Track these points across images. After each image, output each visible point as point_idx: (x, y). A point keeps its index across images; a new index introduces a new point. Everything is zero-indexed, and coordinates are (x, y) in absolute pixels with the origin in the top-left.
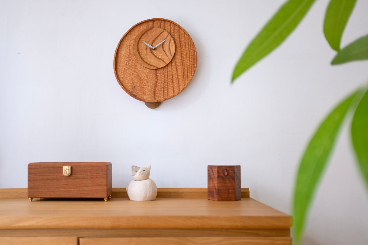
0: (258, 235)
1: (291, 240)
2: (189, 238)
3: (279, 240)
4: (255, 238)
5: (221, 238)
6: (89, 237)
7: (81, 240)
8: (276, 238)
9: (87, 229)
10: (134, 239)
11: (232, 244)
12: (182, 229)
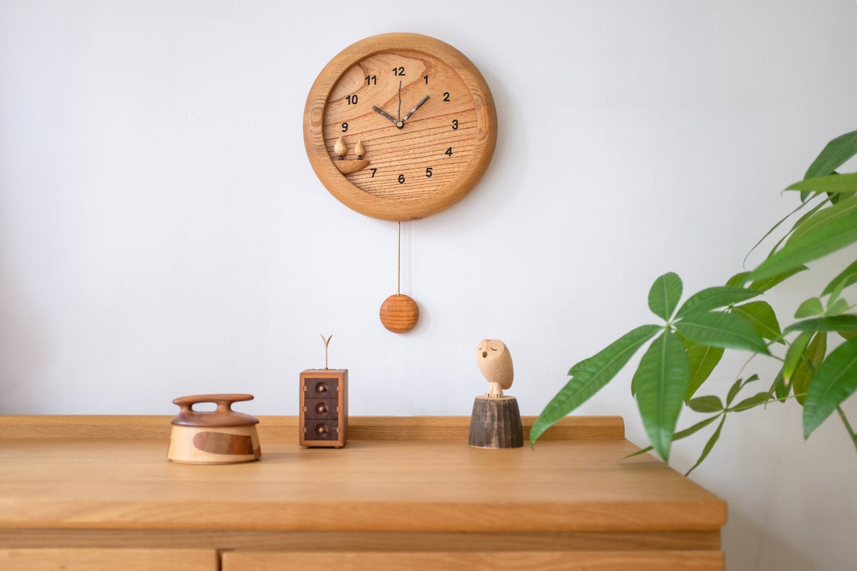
0: (644, 546)
1: (723, 558)
2: (482, 555)
3: (696, 558)
4: (637, 553)
5: (557, 555)
6: (244, 549)
7: (225, 556)
8: (686, 553)
9: (239, 530)
10: (351, 556)
11: (584, 568)
12: (464, 532)
